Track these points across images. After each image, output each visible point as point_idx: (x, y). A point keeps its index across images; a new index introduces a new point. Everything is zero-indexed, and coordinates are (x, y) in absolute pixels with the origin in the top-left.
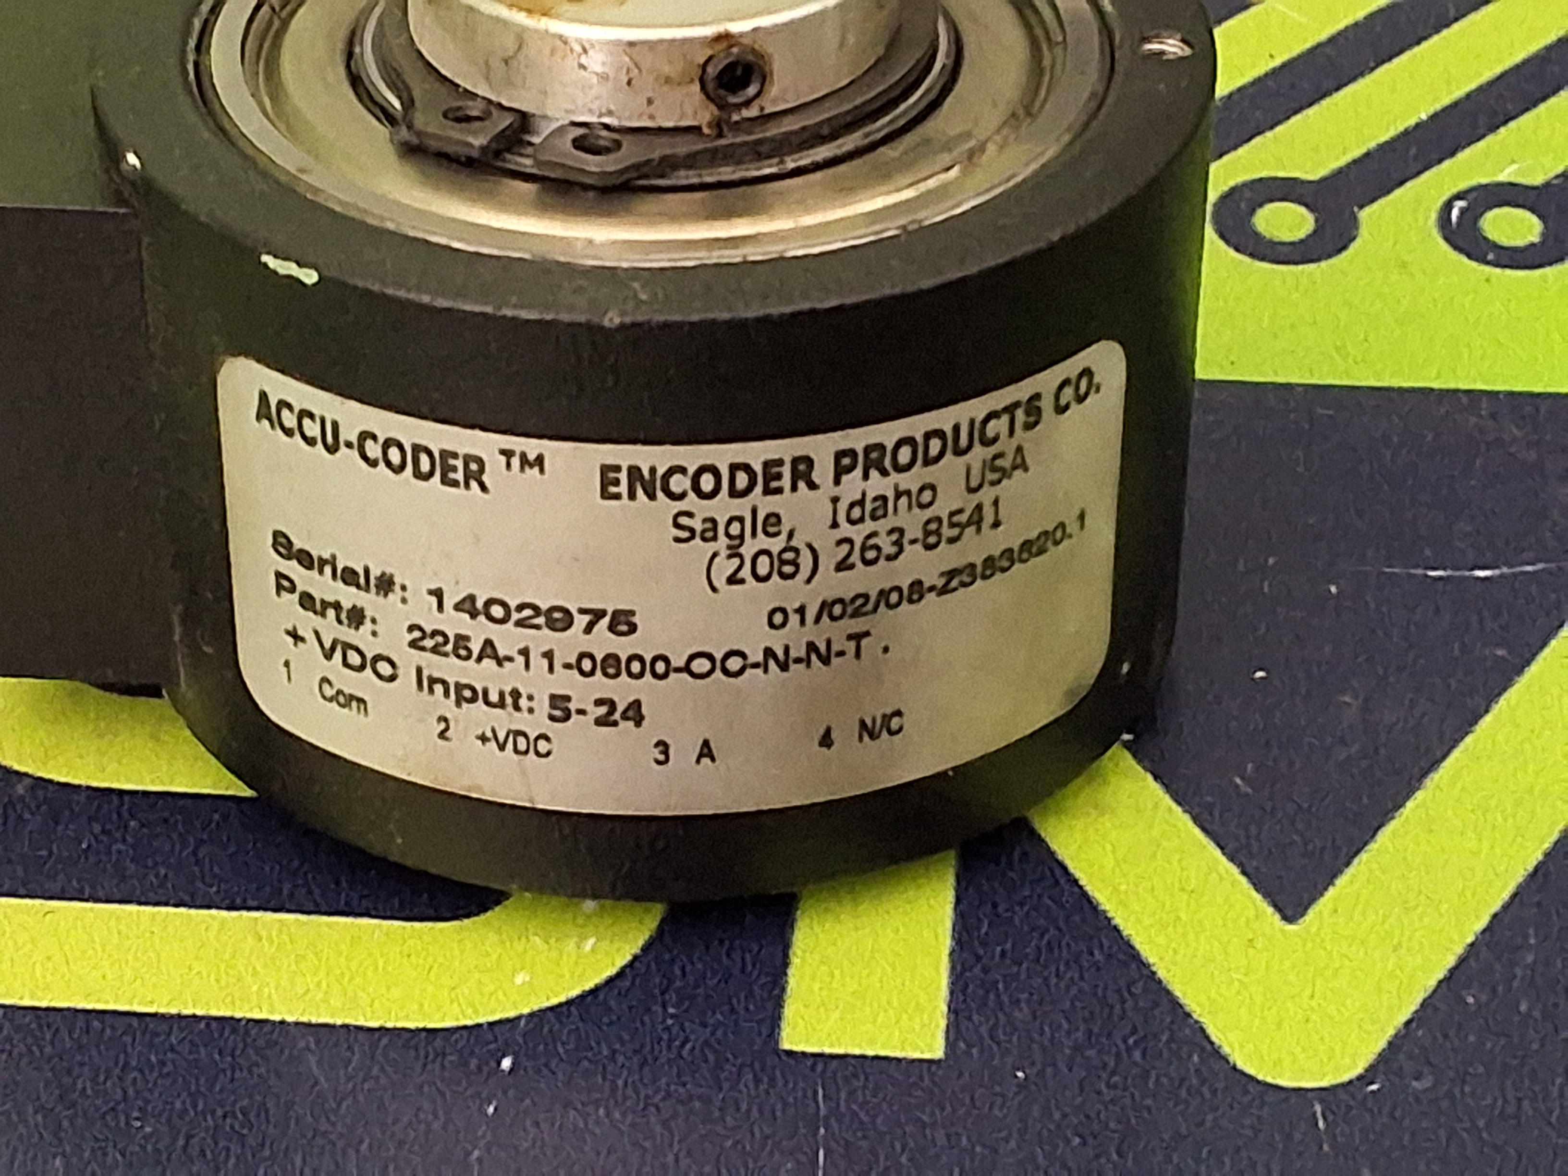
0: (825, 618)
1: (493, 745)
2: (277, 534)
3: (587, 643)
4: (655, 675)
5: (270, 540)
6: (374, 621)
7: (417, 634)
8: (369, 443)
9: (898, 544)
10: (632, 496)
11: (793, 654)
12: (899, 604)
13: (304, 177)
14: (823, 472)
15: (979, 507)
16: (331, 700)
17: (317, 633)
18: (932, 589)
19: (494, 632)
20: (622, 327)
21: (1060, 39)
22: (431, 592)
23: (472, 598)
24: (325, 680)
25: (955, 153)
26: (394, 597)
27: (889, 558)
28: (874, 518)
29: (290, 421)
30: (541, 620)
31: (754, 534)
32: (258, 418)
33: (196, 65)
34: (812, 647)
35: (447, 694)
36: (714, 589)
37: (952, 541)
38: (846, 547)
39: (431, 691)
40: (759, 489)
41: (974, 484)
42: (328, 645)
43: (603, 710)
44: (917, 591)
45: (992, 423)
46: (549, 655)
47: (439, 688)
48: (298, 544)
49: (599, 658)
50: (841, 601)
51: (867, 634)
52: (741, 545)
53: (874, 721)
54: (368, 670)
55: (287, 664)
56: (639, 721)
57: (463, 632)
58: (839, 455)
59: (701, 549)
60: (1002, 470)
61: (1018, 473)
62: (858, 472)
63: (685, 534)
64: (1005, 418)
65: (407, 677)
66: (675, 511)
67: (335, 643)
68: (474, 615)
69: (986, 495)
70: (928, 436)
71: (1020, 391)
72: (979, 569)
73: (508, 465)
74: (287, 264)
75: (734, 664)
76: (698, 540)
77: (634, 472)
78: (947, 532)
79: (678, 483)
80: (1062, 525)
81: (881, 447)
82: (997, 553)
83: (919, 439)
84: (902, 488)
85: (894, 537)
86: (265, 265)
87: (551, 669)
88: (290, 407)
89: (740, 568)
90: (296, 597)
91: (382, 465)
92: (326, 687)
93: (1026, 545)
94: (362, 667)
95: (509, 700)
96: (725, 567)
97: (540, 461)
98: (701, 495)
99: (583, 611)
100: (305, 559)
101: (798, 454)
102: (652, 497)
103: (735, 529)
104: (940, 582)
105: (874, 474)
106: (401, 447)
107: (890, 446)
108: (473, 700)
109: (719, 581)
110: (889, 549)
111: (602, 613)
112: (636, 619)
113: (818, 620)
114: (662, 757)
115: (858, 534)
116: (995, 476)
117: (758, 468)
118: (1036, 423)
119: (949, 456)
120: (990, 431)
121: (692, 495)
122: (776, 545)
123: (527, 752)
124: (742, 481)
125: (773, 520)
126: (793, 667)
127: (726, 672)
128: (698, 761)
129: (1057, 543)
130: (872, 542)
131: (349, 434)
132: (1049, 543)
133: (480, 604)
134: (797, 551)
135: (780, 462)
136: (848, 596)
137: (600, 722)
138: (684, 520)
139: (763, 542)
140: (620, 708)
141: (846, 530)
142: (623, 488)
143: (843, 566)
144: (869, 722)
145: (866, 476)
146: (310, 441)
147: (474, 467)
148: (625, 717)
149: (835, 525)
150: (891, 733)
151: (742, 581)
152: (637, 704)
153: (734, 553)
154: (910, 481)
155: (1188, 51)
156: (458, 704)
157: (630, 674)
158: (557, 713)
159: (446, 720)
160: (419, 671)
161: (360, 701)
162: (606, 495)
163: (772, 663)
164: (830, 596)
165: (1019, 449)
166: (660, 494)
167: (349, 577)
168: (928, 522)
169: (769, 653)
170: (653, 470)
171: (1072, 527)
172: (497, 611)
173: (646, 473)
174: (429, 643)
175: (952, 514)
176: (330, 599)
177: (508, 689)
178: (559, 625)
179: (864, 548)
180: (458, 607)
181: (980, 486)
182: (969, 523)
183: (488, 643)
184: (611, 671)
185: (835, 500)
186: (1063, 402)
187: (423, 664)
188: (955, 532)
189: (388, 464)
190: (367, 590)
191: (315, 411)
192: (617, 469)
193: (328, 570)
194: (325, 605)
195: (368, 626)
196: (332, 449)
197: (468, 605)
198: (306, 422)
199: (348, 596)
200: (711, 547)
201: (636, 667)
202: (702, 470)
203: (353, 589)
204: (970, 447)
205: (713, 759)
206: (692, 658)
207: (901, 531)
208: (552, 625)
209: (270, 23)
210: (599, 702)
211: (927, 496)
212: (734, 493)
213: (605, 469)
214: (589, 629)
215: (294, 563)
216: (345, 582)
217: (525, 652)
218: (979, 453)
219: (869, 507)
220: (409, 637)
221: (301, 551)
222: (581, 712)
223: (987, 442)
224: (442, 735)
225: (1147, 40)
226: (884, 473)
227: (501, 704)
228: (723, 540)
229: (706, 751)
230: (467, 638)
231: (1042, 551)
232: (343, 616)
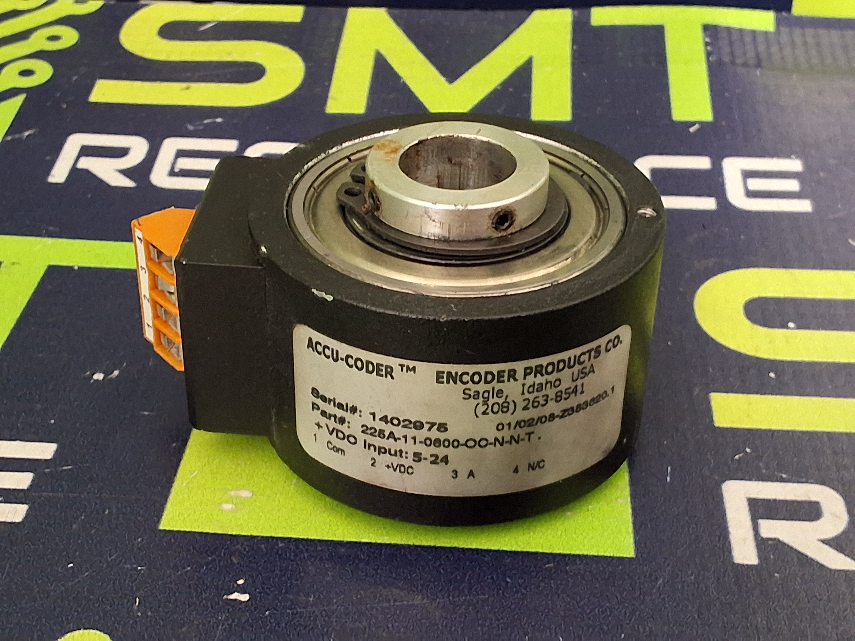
0: (518, 427)
1: (391, 469)
2: (313, 389)
3: (429, 435)
4: (453, 446)
5: (311, 391)
6: (349, 423)
7: (365, 428)
8: (350, 359)
9: (546, 401)
10: (448, 382)
11: (505, 440)
12: (545, 422)
13: (327, 258)
14: (520, 374)
15: (576, 387)
16: (331, 449)
17: (327, 425)
18: (557, 416)
19: (394, 429)
20: (447, 321)
21: (607, 207)
22: (371, 414)
23: (386, 417)
24: (329, 442)
25: (570, 253)
26: (357, 415)
27: (543, 405)
28: (537, 391)
29: (320, 349)
30: (412, 426)
31: (493, 397)
32: (308, 347)
33: (287, 211)
34: (512, 437)
35: (375, 450)
36: (477, 416)
37: (566, 399)
38: (527, 402)
39: (369, 448)
40: (496, 380)
41: (575, 378)
42: (331, 429)
43: (433, 458)
44: (552, 417)
45: (582, 357)
46: (414, 438)
47: (372, 448)
48: (321, 393)
49: (433, 440)
50: (524, 421)
51: (533, 433)
52: (488, 400)
53: (534, 464)
54: (346, 440)
55: (315, 435)
56: (447, 463)
57: (382, 428)
58: (526, 369)
59: (473, 402)
60: (586, 373)
61: (591, 374)
62: (533, 375)
63: (467, 397)
64: (587, 355)
65: (360, 443)
66: (464, 388)
67: (333, 429)
68: (386, 423)
69: (579, 382)
70: (559, 362)
71: (593, 345)
72: (575, 409)
73: (402, 370)
74: (321, 293)
75: (483, 443)
76: (472, 399)
77: (449, 374)
78: (564, 396)
79: (466, 378)
80: (606, 392)
81: (541, 366)
82: (582, 403)
83: (556, 363)
84: (548, 380)
85: (545, 398)
86: (313, 293)
87: (415, 442)
88: (320, 344)
89: (487, 409)
90: (320, 411)
91: (354, 367)
92: (329, 445)
93: (593, 400)
94: (344, 438)
95: (398, 454)
96: (481, 408)
97: (414, 369)
98: (474, 382)
99: (427, 423)
100: (324, 399)
101: (510, 368)
102: (455, 383)
103: (486, 395)
104: (560, 414)
105: (538, 375)
106: (362, 361)
107: (545, 365)
108: (385, 452)
109: (479, 413)
110: (542, 402)
111: (435, 424)
112: (448, 427)
113: (515, 427)
114: (454, 476)
115: (531, 397)
116: (583, 375)
117: (496, 373)
118: (598, 357)
119: (566, 369)
120: (582, 360)
121: (470, 382)
122: (501, 401)
123: (404, 472)
124: (489, 377)
125: (500, 392)
126: (505, 444)
127: (480, 446)
128: (468, 477)
129: (603, 398)
130: (536, 400)
131: (342, 355)
132: (601, 399)
133: (389, 419)
134: (508, 403)
135: (504, 371)
136: (526, 419)
137: (432, 463)
138: (467, 392)
139: (496, 400)
140: (440, 459)
141: (527, 395)
142: (445, 379)
143: (525, 408)
144: (532, 464)
145: (535, 376)
146: (328, 357)
147: (389, 370)
148: (442, 461)
149: (523, 394)
150: (539, 467)
151: (488, 414)
152: (446, 457)
153: (485, 403)
154: (551, 378)
155: (655, 214)
156: (379, 454)
157: (444, 446)
158: (416, 459)
159: (374, 459)
160: (365, 442)
161: (342, 450)
162: (438, 382)
163: (497, 443)
164: (520, 419)
165: (592, 365)
166: (458, 382)
167: (340, 406)
168: (557, 393)
169: (496, 439)
170: (456, 373)
171: (609, 392)
172: (395, 422)
173: (454, 374)
174: (369, 432)
175: (566, 389)
176: (332, 413)
177: (398, 450)
178: (419, 428)
179: (533, 402)
180: (381, 419)
181: (577, 380)
182: (573, 392)
183: (391, 433)
184: (437, 444)
185: (524, 385)
186: (608, 348)
187: (367, 439)
188: (567, 396)
189: (357, 367)
190: (347, 411)
191: (329, 346)
192: (443, 372)
193: (332, 403)
194: (330, 416)
195: (346, 424)
196: (336, 360)
197: (384, 419)
198: (326, 350)
199: (340, 413)
200: (476, 402)
201: (446, 444)
202: (474, 374)
203: (342, 411)
204: (574, 365)
205: (474, 477)
206: (467, 441)
207: (547, 396)
208: (415, 427)
209: (314, 194)
210: (432, 456)
211: (558, 383)
212: (486, 382)
213: (438, 373)
214: (430, 429)
215: (319, 399)
216: (338, 408)
217: (405, 437)
218: (577, 367)
219: (536, 387)
220: (362, 429)
221: (322, 395)
222: (425, 459)
223: (580, 363)
224: (373, 465)
225: (639, 209)
226: (542, 375)
227: (395, 455)
228: (481, 399)
229: (471, 474)
230: (384, 431)
231: (597, 402)
232: (337, 420)
